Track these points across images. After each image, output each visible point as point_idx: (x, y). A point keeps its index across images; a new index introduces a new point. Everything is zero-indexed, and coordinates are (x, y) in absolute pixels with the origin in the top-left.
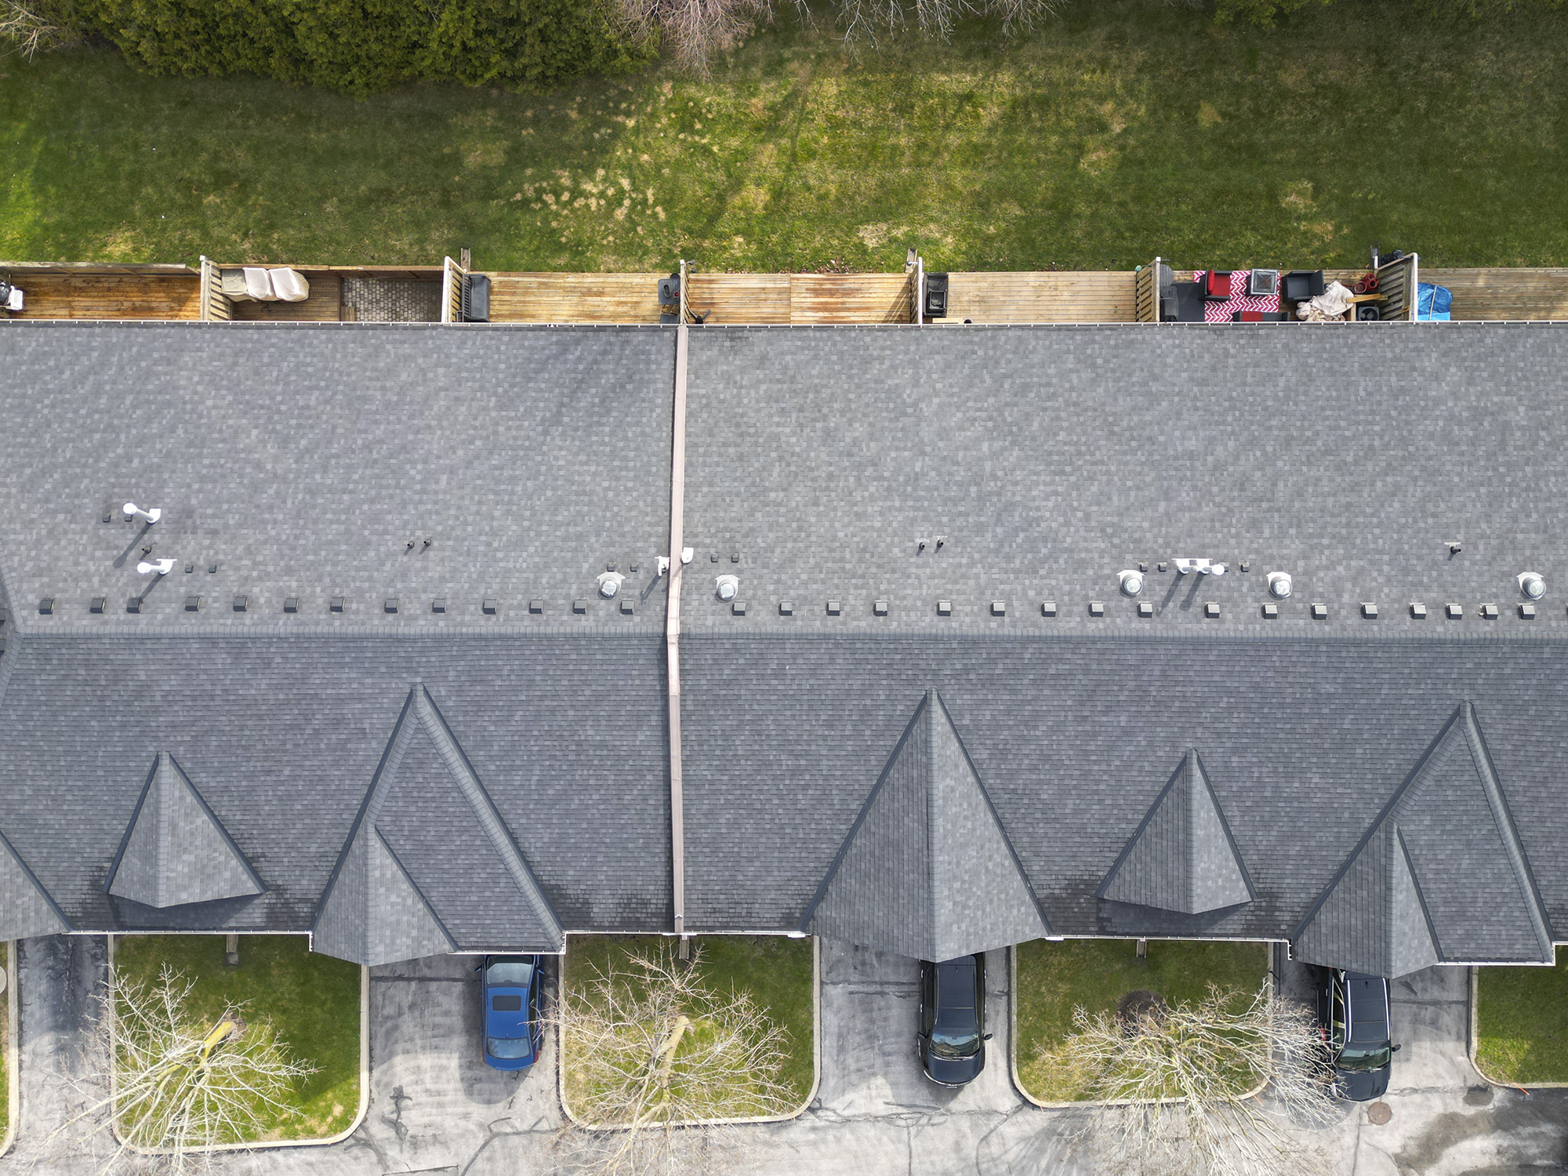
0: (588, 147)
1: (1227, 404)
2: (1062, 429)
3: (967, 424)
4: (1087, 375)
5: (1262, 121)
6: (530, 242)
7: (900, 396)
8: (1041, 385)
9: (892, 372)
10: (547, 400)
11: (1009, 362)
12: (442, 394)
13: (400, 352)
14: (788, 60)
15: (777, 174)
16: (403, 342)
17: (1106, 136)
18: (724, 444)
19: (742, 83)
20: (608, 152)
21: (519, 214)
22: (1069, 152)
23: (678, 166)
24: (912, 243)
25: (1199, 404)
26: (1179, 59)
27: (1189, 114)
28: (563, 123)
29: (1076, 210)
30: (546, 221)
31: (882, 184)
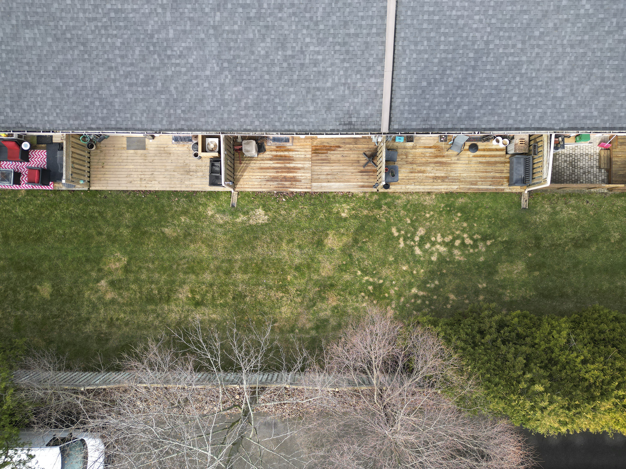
0: (442, 275)
1: (8, 68)
2: (119, 48)
3: (185, 52)
4: (105, 92)
5: (12, 285)
6: (481, 213)
7: (233, 77)
8: (136, 84)
9: (239, 97)
10: (484, 71)
11: (159, 104)
12: (560, 75)
13: (587, 110)
14: (312, 329)
15: (320, 257)
16: (585, 117)
17: (110, 278)
18: (357, 35)
19: (342, 315)
20: (429, 272)
21: (489, 231)
22: (134, 268)
23: (383, 263)
24: (235, 211)
25: (26, 68)
26: (63, 326)
27: (57, 292)
28: (459, 291)
29: (129, 230)
30: (471, 227)
31: (253, 248)
